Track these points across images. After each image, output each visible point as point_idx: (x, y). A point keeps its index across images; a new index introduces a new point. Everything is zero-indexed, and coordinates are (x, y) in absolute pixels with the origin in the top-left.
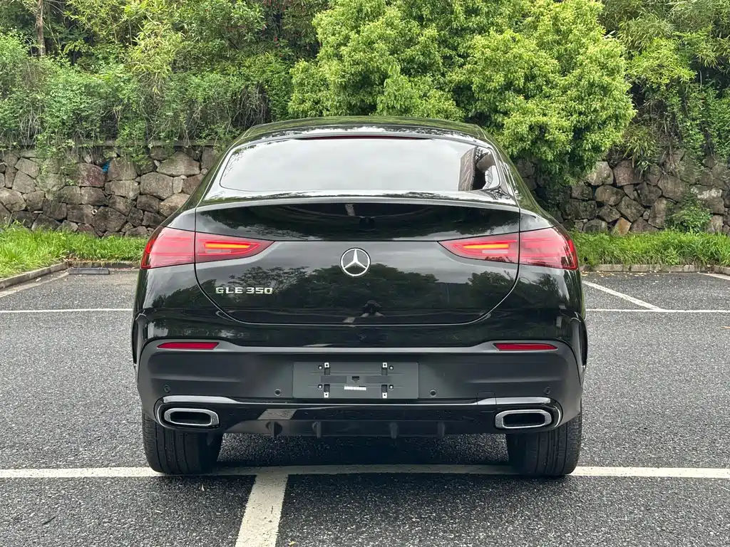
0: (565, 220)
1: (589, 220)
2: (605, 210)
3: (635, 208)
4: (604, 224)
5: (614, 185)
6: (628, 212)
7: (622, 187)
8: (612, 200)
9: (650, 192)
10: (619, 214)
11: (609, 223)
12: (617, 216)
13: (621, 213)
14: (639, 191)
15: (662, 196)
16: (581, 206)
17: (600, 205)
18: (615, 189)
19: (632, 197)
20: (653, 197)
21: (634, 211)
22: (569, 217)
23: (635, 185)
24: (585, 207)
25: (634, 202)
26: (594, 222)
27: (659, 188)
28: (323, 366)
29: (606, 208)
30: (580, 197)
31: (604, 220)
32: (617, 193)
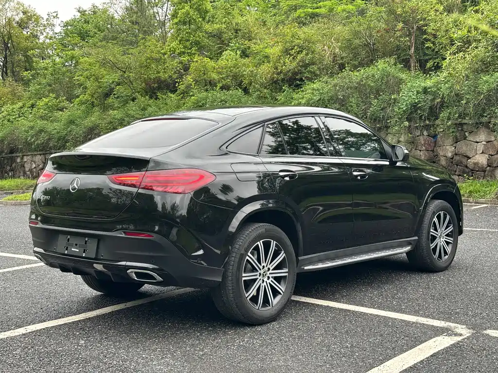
28: (68, 237)
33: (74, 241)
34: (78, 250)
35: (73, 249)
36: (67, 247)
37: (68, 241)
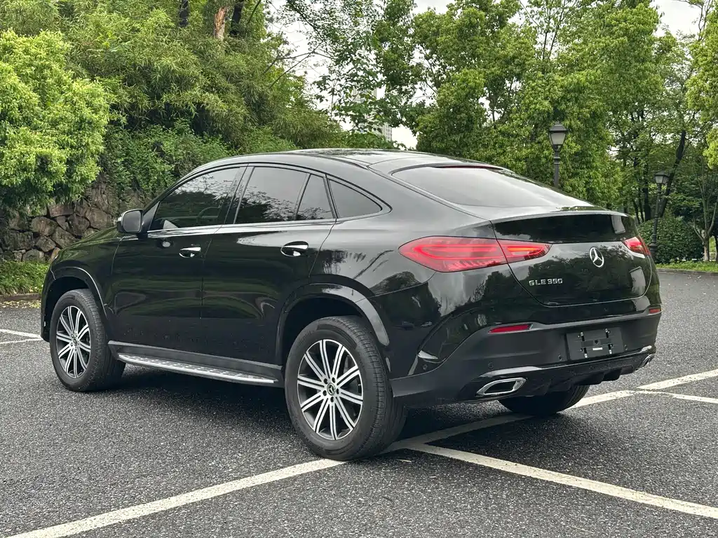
0: (4, 251)
1: (27, 251)
2: (41, 241)
3: (68, 238)
4: (41, 254)
5: (48, 216)
6: (62, 242)
7: (54, 219)
8: (47, 230)
9: (79, 224)
10: (55, 244)
11: (45, 253)
12: (53, 246)
13: (57, 244)
14: (70, 222)
15: (90, 227)
16: (19, 237)
17: (37, 235)
18: (49, 220)
19: (65, 228)
20: (83, 227)
21: (68, 241)
22: (9, 248)
23: (67, 216)
24: (23, 237)
25: (67, 232)
26: (32, 252)
27: (87, 219)
28: (580, 335)
29: (42, 238)
30: (17, 228)
31: (40, 250)
32: (51, 224)
33: (591, 337)
34: (601, 349)
35: (594, 349)
36: (585, 349)
37: (583, 340)
